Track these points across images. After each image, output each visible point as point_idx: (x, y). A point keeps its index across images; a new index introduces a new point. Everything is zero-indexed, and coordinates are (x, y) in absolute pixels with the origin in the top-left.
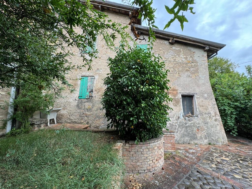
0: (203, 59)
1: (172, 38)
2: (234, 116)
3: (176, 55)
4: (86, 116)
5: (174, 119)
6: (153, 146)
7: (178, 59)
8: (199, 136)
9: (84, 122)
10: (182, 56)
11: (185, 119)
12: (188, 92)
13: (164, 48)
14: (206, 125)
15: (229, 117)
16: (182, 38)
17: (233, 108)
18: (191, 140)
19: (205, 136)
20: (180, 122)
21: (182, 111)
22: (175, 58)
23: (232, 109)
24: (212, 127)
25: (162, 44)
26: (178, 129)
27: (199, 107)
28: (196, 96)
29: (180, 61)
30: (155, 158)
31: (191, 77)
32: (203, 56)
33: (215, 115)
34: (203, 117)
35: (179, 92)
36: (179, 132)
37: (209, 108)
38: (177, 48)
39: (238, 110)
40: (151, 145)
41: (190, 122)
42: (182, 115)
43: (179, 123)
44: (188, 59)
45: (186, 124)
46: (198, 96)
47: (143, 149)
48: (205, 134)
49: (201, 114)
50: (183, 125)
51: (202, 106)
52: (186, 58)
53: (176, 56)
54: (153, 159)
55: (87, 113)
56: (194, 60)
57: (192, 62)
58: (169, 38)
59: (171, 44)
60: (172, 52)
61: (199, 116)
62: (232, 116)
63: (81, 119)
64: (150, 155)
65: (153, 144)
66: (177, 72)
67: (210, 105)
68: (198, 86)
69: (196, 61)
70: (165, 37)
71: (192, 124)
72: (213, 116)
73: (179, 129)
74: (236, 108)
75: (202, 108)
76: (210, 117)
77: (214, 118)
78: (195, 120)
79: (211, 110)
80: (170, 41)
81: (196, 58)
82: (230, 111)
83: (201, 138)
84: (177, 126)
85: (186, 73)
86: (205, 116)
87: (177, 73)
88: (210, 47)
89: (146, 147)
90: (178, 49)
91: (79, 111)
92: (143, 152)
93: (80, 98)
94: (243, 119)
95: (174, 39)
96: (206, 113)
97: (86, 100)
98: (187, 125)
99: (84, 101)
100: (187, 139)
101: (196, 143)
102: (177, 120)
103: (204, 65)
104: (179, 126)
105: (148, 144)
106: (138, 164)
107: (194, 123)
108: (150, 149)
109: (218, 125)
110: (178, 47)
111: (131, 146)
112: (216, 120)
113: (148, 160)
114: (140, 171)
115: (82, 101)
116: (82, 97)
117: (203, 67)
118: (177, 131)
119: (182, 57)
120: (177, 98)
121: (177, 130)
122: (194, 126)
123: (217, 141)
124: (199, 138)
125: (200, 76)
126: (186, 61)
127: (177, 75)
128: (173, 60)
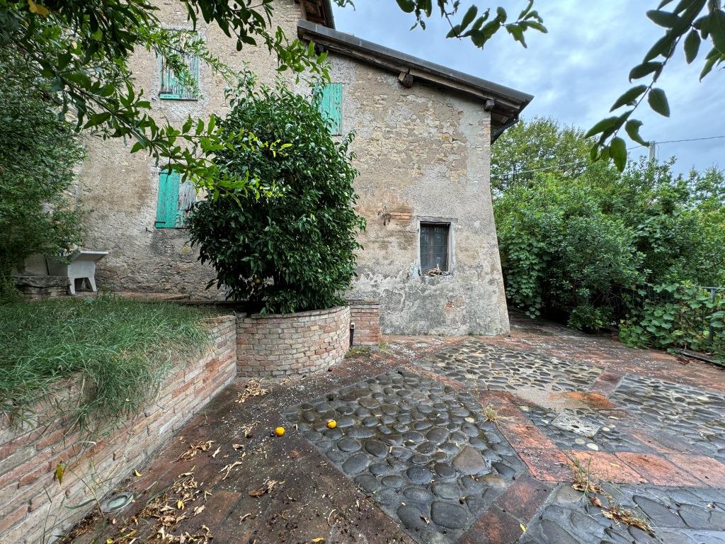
0: (481, 132)
1: (404, 70)
2: (534, 274)
3: (415, 117)
4: (178, 273)
5: (398, 279)
6: (309, 324)
7: (420, 131)
8: (450, 317)
9: (173, 288)
10: (429, 121)
11: (423, 280)
12: (436, 215)
13: (385, 96)
14: (469, 293)
15: (526, 277)
16: (429, 71)
17: (535, 254)
18: (431, 326)
19: (464, 316)
20: (411, 288)
21: (418, 261)
22: (411, 127)
23: (534, 257)
24: (481, 296)
25: (380, 84)
26: (404, 302)
27: (458, 251)
28: (454, 225)
29: (425, 135)
30: (312, 349)
31: (448, 178)
32: (480, 123)
33: (492, 271)
34: (465, 275)
35: (415, 214)
36: (405, 310)
37: (480, 254)
38: (417, 98)
39: (545, 258)
40: (303, 321)
41: (433, 287)
42: (416, 269)
43: (407, 290)
44: (445, 131)
45: (423, 290)
46: (460, 227)
47: (283, 329)
48: (464, 312)
49: (461, 268)
50: (417, 292)
51: (466, 250)
52: (440, 128)
53: (414, 120)
54: (307, 349)
55: (180, 265)
56: (458, 134)
57: (453, 140)
58: (397, 68)
59: (405, 85)
60: (404, 110)
61: (456, 273)
62: (532, 273)
63: (164, 280)
64: (300, 341)
65: (307, 319)
66: (414, 164)
67: (484, 247)
68: (463, 201)
69: (463, 136)
70: (389, 65)
71: (438, 292)
72: (487, 274)
73: (407, 303)
74: (541, 254)
75: (465, 253)
76: (479, 275)
77: (488, 278)
78: (446, 282)
79: (484, 259)
80: (401, 78)
81: (463, 129)
82: (528, 263)
83: (454, 321)
84: (404, 296)
85: (438, 168)
86: (468, 272)
87: (416, 166)
88: (498, 101)
89: (289, 325)
90: (421, 101)
91: (158, 260)
92: (281, 335)
93: (159, 225)
94: (553, 281)
95: (411, 73)
96: (471, 267)
97: (176, 232)
98: (427, 293)
99: (171, 235)
100: (422, 323)
101: (441, 332)
102: (404, 283)
103: (481, 149)
104: (408, 296)
105: (295, 319)
106: (271, 358)
107: (442, 289)
108: (300, 330)
109: (495, 292)
110: (420, 95)
111: (255, 322)
112: (491, 282)
113: (294, 351)
114: (274, 373)
115: (164, 234)
116: (165, 223)
117: (479, 152)
118: (403, 307)
119: (431, 124)
120: (408, 229)
121: (401, 305)
122: (441, 295)
123: (487, 328)
124: (448, 322)
125: (470, 175)
126: (439, 136)
127: (414, 173)
128: (407, 131)
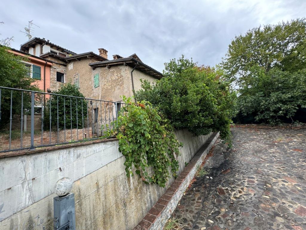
0: (126, 73)
1: (107, 65)
3: (112, 75)
7: (114, 78)
10: (115, 75)
12: (118, 101)
13: (106, 72)
25: (105, 70)
29: (114, 79)
31: (120, 89)
32: (126, 70)
38: (112, 70)
44: (118, 76)
57: (120, 77)
59: (109, 68)
60: (110, 74)
66: (113, 88)
68: (124, 94)
70: (104, 65)
81: (122, 74)
85: (118, 87)
88: (126, 62)
103: (126, 78)
110: (113, 68)
120: (111, 106)
125: (125, 86)
126: (117, 78)
127: (113, 90)
128: (111, 79)
